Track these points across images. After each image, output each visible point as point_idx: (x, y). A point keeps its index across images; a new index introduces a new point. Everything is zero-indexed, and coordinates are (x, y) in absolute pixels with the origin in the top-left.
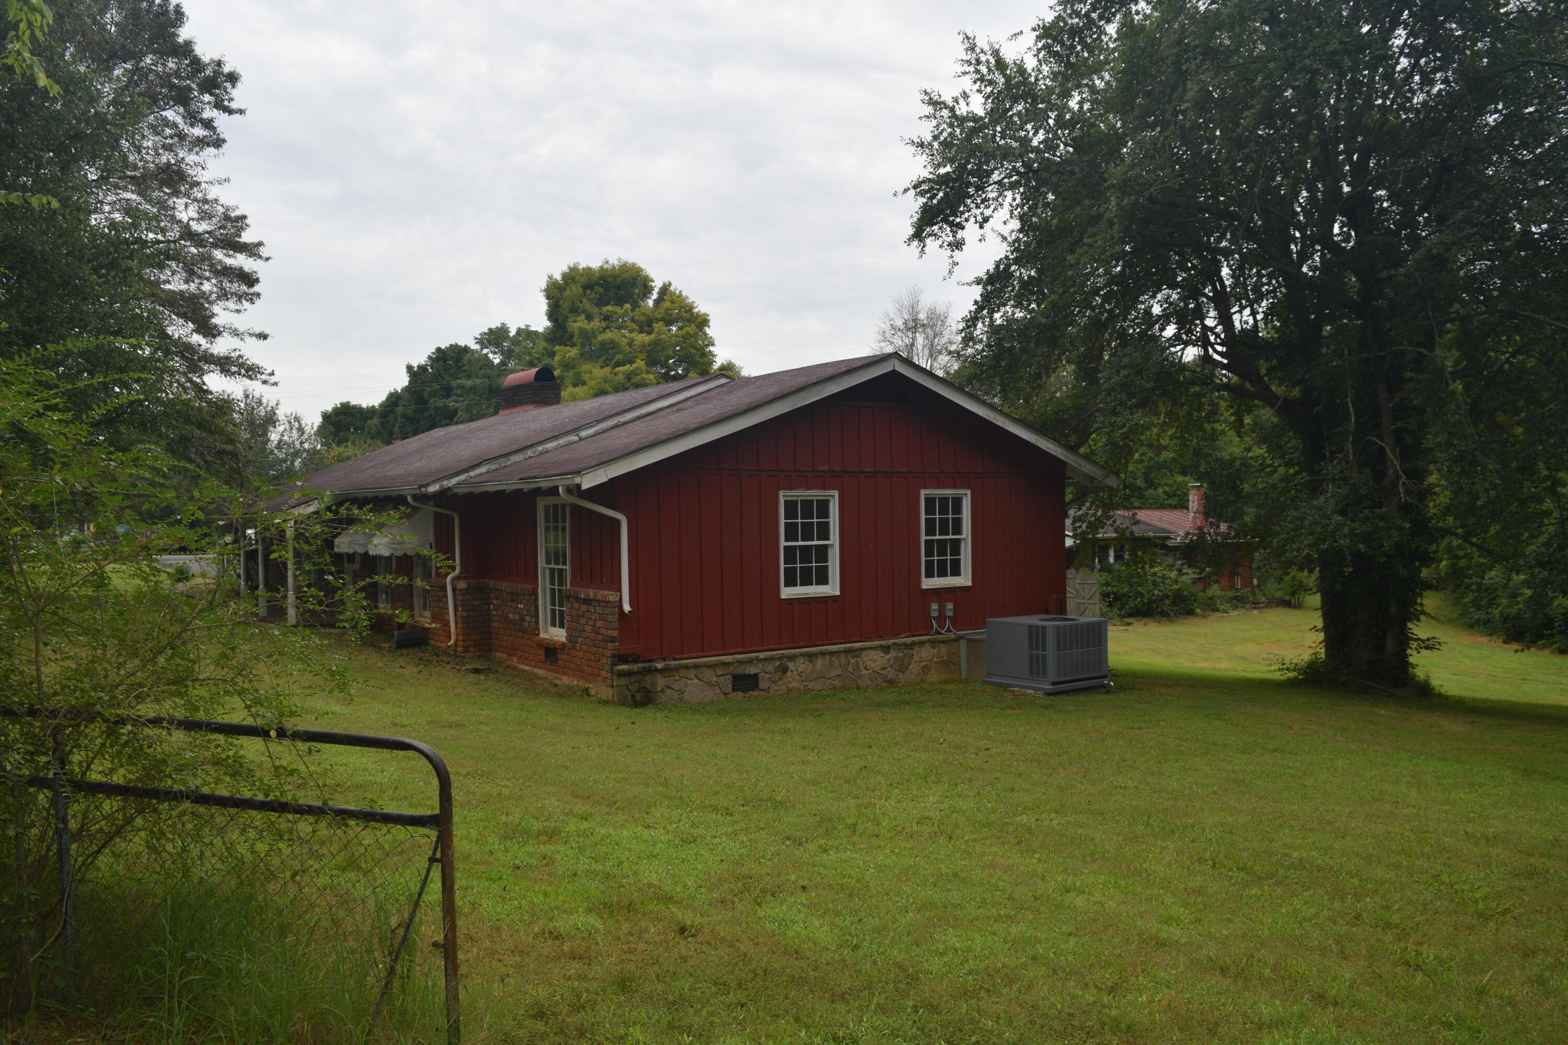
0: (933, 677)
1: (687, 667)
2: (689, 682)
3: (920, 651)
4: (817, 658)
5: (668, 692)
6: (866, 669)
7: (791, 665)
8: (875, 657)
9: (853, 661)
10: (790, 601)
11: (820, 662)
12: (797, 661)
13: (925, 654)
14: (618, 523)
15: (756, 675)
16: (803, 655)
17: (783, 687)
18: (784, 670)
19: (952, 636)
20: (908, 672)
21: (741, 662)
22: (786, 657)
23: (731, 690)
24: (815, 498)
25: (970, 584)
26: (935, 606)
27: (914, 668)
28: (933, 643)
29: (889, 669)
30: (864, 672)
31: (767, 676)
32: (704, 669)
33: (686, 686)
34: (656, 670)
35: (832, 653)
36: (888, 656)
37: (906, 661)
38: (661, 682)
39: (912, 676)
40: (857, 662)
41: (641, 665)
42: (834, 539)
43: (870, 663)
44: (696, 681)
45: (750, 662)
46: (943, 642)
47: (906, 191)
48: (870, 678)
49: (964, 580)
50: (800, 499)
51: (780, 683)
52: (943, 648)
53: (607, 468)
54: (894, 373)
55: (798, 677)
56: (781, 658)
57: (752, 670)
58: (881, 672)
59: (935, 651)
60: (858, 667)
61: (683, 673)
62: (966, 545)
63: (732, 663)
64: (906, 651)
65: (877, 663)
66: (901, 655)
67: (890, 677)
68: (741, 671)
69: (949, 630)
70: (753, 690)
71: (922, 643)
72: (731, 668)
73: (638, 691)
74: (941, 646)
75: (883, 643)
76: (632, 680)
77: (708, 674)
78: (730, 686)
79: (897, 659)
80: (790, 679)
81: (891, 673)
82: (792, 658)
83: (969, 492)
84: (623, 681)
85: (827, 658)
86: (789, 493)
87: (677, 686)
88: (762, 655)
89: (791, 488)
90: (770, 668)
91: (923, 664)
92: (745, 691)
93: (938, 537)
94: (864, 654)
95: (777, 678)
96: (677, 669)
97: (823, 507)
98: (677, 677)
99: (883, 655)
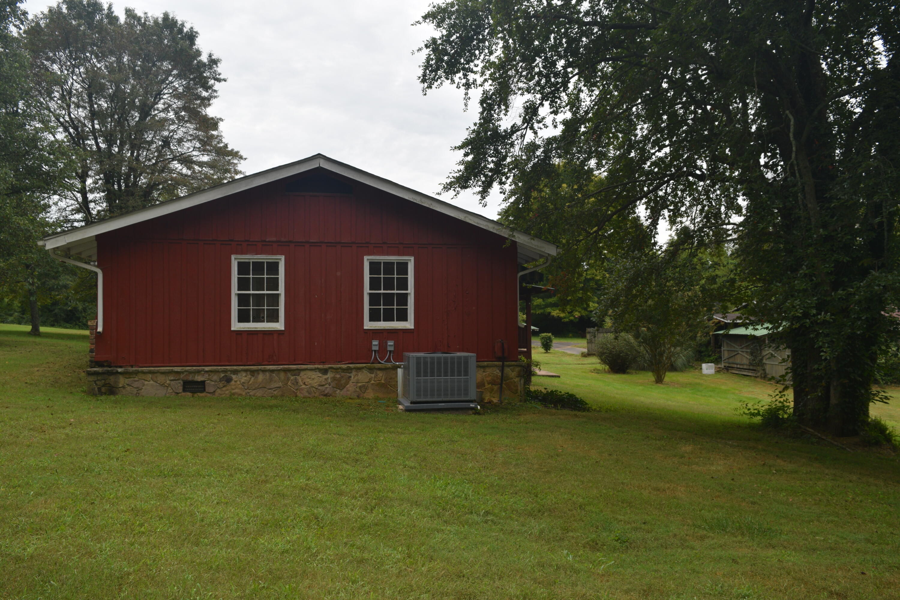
0: (370, 394)
1: (144, 373)
2: (146, 383)
3: (357, 375)
4: (258, 374)
5: (128, 388)
6: (304, 384)
7: (234, 377)
8: (313, 377)
9: (292, 378)
10: (239, 333)
11: (261, 377)
12: (239, 375)
13: (363, 377)
14: (96, 274)
15: (203, 383)
16: (246, 371)
17: (227, 392)
18: (229, 380)
19: (389, 365)
20: (345, 389)
21: (190, 372)
22: (229, 371)
23: (181, 391)
24: (265, 261)
25: (413, 327)
26: (375, 342)
27: (351, 387)
28: (371, 370)
29: (327, 386)
30: (304, 386)
31: (213, 383)
32: (158, 374)
33: (144, 385)
34: (117, 372)
35: (272, 371)
36: (326, 377)
37: (343, 382)
38: (122, 381)
39: (349, 393)
40: (296, 379)
41: (106, 369)
42: (282, 290)
43: (308, 380)
44: (152, 382)
45: (199, 372)
46: (380, 369)
47: (420, 50)
48: (307, 391)
49: (409, 325)
50: (251, 261)
51: (224, 389)
52: (380, 374)
53: (66, 236)
54: (320, 169)
55: (240, 386)
56: (225, 371)
57: (199, 378)
58: (319, 388)
59: (373, 375)
60: (297, 383)
61: (141, 376)
62: (411, 298)
63: (183, 372)
64: (343, 374)
65: (316, 381)
66: (338, 376)
67: (326, 392)
68: (190, 378)
69: (389, 361)
70: (201, 392)
71: (360, 369)
72: (182, 376)
73: (103, 386)
74: (378, 372)
75: (319, 366)
76: (99, 378)
77: (161, 378)
78: (181, 388)
79: (334, 379)
80: (233, 387)
81: (328, 389)
82: (235, 372)
83: (412, 258)
84: (91, 378)
85: (268, 374)
86: (239, 256)
87: (136, 385)
88: (207, 369)
89: (242, 253)
90: (215, 377)
91: (360, 384)
92: (194, 392)
93: (382, 291)
94: (302, 374)
95: (221, 385)
96: (137, 373)
97: (273, 267)
98: (136, 379)
99: (320, 375)
